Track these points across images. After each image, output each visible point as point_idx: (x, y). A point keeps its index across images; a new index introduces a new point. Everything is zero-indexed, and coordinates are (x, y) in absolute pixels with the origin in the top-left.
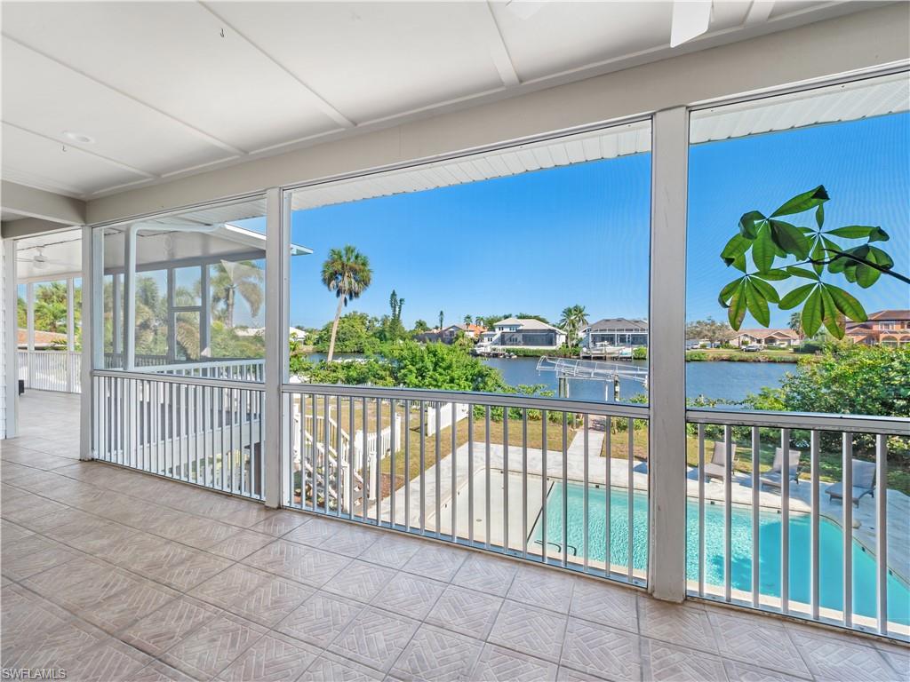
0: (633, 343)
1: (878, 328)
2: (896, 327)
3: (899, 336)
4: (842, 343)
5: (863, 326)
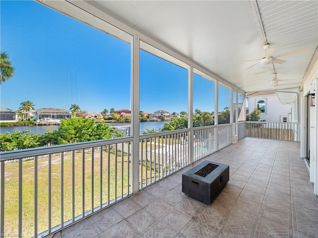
0: (57, 118)
1: (122, 113)
2: (125, 113)
3: (126, 116)
4: (117, 117)
5: (119, 113)
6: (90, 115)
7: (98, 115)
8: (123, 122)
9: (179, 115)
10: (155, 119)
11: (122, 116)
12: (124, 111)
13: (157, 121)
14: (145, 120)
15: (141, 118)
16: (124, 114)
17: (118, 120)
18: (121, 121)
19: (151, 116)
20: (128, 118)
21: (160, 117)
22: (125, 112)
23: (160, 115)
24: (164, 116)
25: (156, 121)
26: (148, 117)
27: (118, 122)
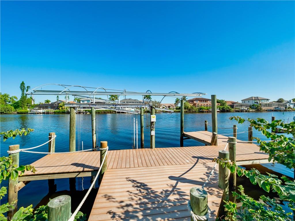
1: (195, 102)
2: (199, 102)
3: (200, 104)
4: (189, 106)
5: (192, 101)
6: (164, 105)
7: (171, 105)
8: (195, 112)
9: (292, 102)
10: (244, 108)
11: (195, 105)
12: (197, 99)
13: (249, 111)
14: (227, 110)
15: (222, 107)
16: (197, 103)
17: (190, 110)
18: (194, 110)
19: (236, 104)
20: (203, 107)
21: (253, 106)
22: (199, 100)
23: (251, 103)
24: (260, 104)
25: (246, 111)
26: (232, 106)
27: (190, 112)
